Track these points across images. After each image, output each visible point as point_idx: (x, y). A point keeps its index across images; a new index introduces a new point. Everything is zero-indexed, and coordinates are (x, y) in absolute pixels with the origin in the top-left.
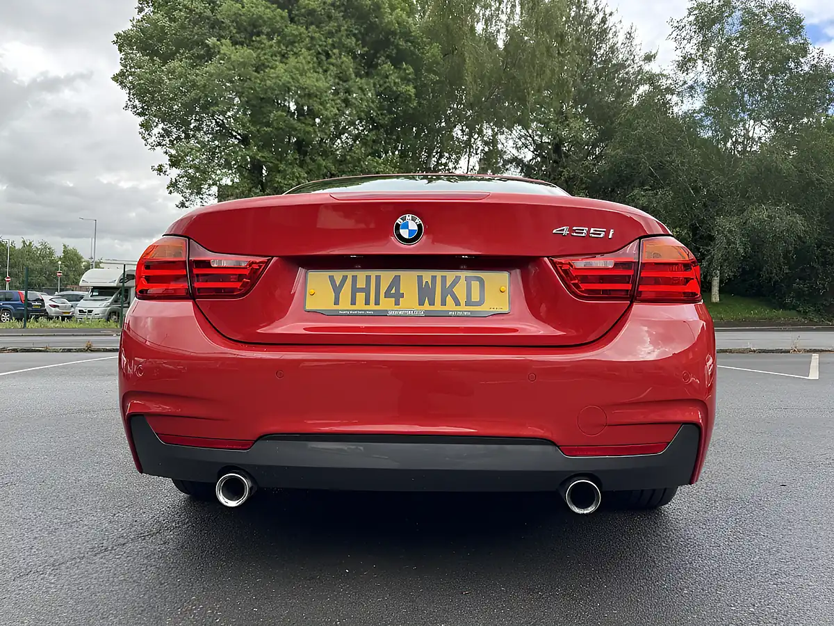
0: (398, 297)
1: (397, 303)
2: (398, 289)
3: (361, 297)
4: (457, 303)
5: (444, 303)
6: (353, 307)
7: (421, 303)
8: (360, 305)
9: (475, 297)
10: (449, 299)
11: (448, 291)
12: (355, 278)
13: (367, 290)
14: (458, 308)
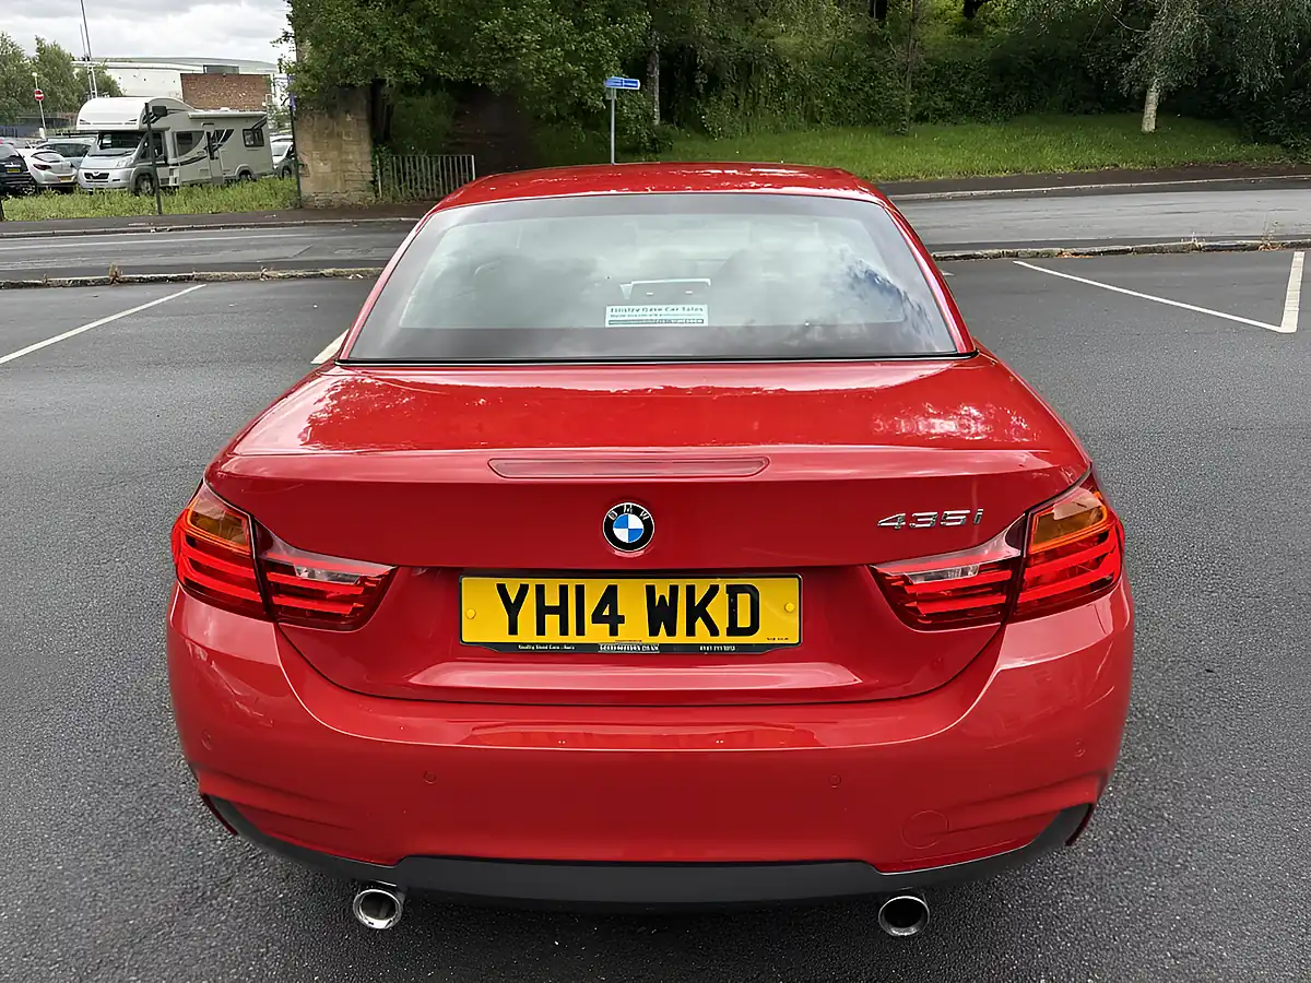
0: (615, 621)
1: (614, 632)
2: (614, 609)
3: (552, 621)
4: (714, 631)
5: (691, 631)
6: (541, 639)
7: (654, 632)
8: (552, 635)
9: (744, 621)
10: (700, 623)
11: (697, 612)
12: (540, 590)
13: (562, 610)
14: (715, 640)
